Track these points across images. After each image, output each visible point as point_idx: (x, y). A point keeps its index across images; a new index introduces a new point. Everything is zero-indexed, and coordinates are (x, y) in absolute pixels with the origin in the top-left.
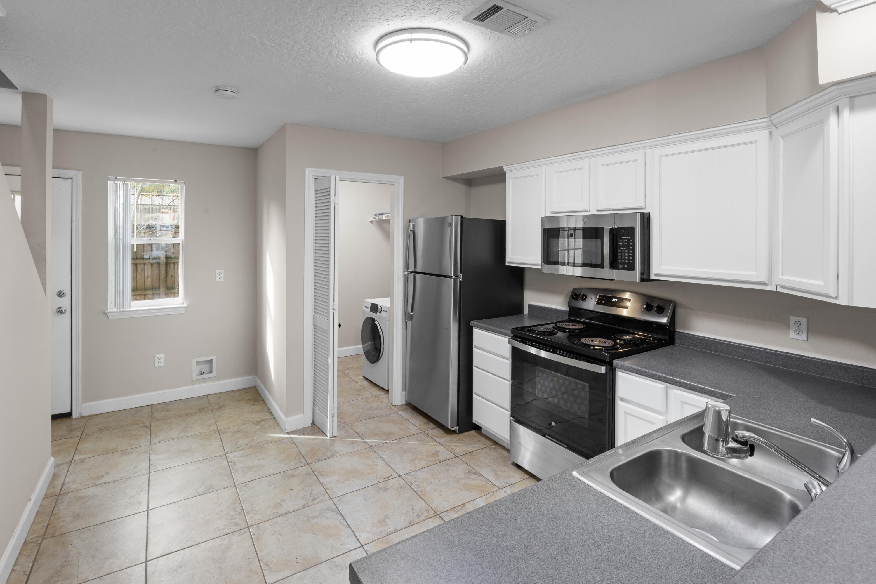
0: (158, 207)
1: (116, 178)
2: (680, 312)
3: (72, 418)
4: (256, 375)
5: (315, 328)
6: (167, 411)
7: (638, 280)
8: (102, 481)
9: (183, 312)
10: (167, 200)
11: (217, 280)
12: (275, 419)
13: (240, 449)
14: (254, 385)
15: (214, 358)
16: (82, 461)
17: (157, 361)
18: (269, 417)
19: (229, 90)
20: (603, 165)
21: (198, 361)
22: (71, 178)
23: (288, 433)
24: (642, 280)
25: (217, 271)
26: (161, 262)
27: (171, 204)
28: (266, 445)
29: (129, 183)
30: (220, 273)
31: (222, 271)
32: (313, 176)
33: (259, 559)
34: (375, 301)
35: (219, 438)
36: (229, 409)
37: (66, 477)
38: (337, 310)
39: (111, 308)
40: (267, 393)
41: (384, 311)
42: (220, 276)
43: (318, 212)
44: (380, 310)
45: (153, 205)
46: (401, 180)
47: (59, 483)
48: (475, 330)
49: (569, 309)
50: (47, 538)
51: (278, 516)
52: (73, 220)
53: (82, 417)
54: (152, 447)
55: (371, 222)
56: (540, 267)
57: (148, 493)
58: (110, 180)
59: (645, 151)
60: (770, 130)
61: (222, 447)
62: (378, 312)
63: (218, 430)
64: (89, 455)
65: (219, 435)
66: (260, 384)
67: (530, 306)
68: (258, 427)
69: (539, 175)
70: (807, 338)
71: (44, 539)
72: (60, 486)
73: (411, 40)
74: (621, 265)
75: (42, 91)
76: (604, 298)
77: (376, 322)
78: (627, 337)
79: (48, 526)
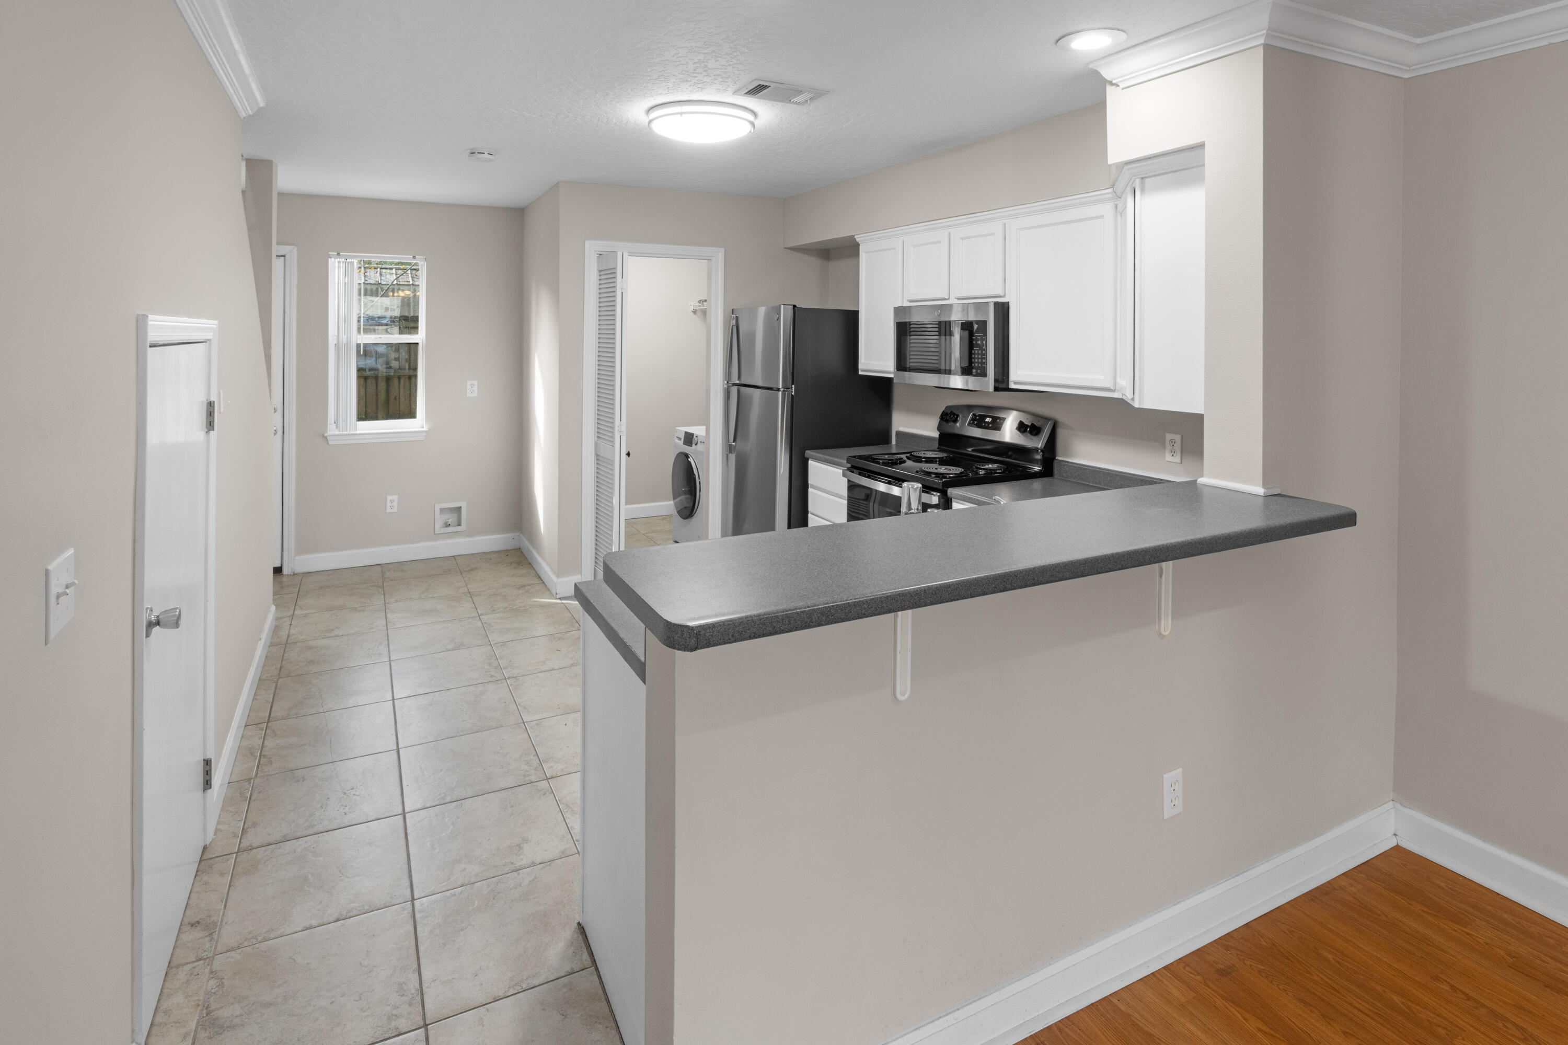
0: (374, 288)
1: (338, 254)
2: (1061, 434)
3: (283, 575)
4: (521, 533)
5: (598, 459)
6: (403, 571)
7: (991, 389)
8: (333, 634)
9: (423, 438)
10: (388, 276)
11: (469, 395)
12: (545, 584)
13: (496, 612)
14: (517, 547)
15: (463, 504)
16: (306, 616)
17: (389, 504)
18: (536, 581)
19: (486, 153)
20: (962, 239)
21: (442, 507)
22: (284, 256)
23: (560, 599)
24: (997, 389)
25: (469, 383)
26: (380, 375)
27: (395, 282)
28: (530, 609)
29: (355, 260)
30: (472, 385)
31: (476, 383)
32: (596, 251)
33: (516, 703)
34: (690, 430)
35: (471, 600)
36: (483, 571)
37: (290, 629)
38: (625, 433)
39: (332, 430)
40: (534, 552)
41: (701, 442)
42: (472, 389)
43: (602, 300)
44: (696, 442)
45: (368, 284)
46: (720, 254)
47: (284, 633)
48: (810, 462)
49: (940, 435)
50: (283, 678)
51: (541, 672)
52: (286, 311)
53: (294, 574)
54: (388, 606)
55: (695, 312)
56: (892, 376)
57: (389, 647)
58: (331, 258)
59: (1004, 221)
60: (1116, 203)
61: (475, 610)
62: (693, 445)
63: (469, 593)
64: (313, 611)
65: (471, 597)
66: (526, 543)
67: (898, 433)
68: (521, 591)
69: (894, 249)
70: (1182, 459)
71: (279, 678)
72: (286, 637)
73: (681, 114)
74: (974, 371)
75: (270, 158)
76: (978, 418)
77: (691, 460)
78: (990, 466)
79: (280, 669)
